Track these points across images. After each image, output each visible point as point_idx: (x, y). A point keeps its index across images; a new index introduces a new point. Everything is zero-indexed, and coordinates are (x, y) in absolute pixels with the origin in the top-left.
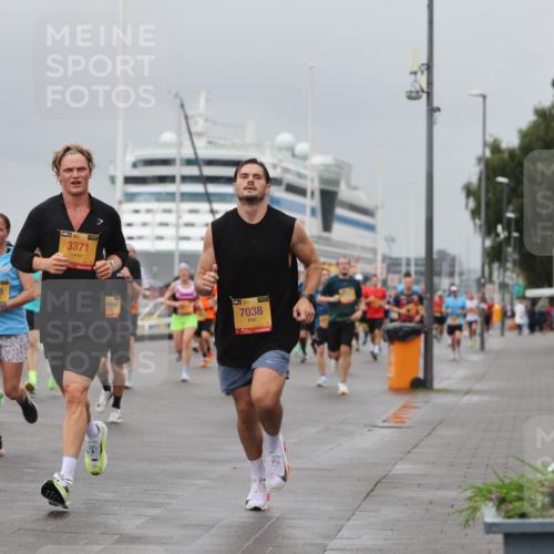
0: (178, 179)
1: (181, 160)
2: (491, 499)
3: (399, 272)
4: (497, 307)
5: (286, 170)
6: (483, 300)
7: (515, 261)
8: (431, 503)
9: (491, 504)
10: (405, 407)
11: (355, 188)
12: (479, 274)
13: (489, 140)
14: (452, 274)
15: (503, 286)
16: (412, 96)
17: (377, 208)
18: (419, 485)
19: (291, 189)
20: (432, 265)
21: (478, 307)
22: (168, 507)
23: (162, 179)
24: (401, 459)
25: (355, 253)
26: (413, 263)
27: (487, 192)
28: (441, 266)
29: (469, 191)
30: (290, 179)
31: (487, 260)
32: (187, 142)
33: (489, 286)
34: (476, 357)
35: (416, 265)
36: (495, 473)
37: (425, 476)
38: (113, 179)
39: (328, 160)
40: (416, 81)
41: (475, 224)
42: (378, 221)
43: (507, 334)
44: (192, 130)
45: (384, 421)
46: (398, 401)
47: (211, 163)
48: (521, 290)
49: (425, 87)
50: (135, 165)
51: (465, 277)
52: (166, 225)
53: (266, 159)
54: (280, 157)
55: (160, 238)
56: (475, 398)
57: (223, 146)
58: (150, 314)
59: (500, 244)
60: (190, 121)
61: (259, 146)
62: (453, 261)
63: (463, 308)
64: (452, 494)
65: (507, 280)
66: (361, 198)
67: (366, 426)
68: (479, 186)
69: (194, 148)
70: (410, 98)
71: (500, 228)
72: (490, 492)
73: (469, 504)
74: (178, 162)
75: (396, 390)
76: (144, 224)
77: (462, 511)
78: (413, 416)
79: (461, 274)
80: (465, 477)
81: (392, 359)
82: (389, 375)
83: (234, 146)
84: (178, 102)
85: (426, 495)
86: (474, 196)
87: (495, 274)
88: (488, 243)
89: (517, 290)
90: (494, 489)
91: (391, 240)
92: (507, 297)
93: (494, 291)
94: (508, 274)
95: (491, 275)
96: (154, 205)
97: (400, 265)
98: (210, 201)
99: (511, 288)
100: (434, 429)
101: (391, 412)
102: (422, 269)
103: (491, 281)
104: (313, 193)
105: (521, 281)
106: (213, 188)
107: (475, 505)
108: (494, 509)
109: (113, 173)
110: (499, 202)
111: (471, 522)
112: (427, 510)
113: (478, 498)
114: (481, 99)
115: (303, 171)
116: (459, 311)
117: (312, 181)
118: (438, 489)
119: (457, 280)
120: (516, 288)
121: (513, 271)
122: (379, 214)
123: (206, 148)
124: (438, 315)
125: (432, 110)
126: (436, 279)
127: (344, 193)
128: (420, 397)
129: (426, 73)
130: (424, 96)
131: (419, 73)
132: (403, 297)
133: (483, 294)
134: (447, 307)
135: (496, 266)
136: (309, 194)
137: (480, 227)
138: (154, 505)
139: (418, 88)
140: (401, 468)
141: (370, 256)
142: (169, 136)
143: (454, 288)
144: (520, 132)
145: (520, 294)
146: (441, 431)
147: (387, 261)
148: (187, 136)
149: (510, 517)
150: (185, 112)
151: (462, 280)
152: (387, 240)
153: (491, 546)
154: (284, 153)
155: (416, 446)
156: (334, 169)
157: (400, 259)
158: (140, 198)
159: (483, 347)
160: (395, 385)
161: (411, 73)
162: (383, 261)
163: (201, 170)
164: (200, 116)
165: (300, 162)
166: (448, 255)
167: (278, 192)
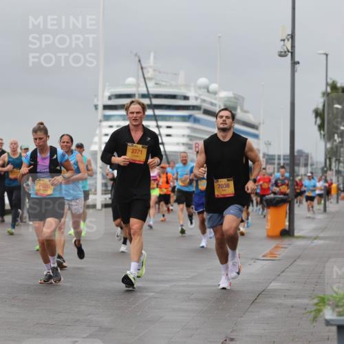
1: (139, 94)
2: (329, 305)
3: (274, 164)
4: (334, 186)
5: (204, 101)
6: (326, 181)
8: (292, 307)
9: (329, 308)
10: (277, 247)
11: (246, 112)
12: (323, 165)
13: (330, 81)
14: (306, 165)
15: (338, 172)
16: (282, 54)
17: (260, 124)
18: (285, 296)
19: (207, 112)
20: (294, 159)
24: (274, 280)
26: (282, 158)
27: (329, 114)
28: (300, 160)
29: (317, 113)
30: (206, 106)
31: (328, 156)
32: (143, 84)
33: (329, 172)
34: (320, 217)
35: (284, 159)
37: (289, 290)
38: (96, 107)
39: (230, 94)
41: (321, 134)
42: (261, 132)
43: (340, 201)
44: (146, 76)
45: (264, 256)
46: (273, 244)
47: (157, 96)
49: (290, 48)
50: (110, 98)
51: (314, 167)
53: (191, 94)
54: (200, 92)
56: (320, 242)
57: (164, 86)
59: (337, 147)
60: (145, 71)
61: (187, 86)
62: (307, 156)
63: (314, 186)
64: (306, 301)
65: (341, 169)
66: (250, 118)
67: (252, 259)
68: (323, 109)
69: (147, 87)
70: (280, 56)
71: (336, 136)
72: (329, 300)
73: (315, 308)
74: (137, 96)
75: (271, 237)
77: (311, 312)
78: (282, 253)
79: (312, 165)
80: (314, 291)
82: (267, 227)
83: (171, 86)
84: (137, 59)
85: (289, 302)
86: (320, 116)
87: (333, 165)
88: (329, 145)
90: (331, 298)
91: (268, 144)
92: (341, 179)
93: (332, 175)
94: (341, 164)
95: (330, 165)
97: (275, 159)
98: (156, 121)
99: (343, 173)
100: (294, 261)
101: (267, 251)
102: (288, 162)
103: (331, 169)
106: (158, 112)
107: (319, 308)
108: (331, 311)
109: (96, 102)
111: (317, 319)
112: (290, 311)
113: (321, 304)
114: (325, 56)
115: (214, 101)
116: (312, 188)
117: (220, 107)
118: (297, 298)
119: (309, 169)
122: (261, 128)
123: (154, 87)
124: (298, 191)
125: (294, 63)
126: (296, 168)
127: (239, 115)
128: (286, 241)
129: (290, 40)
130: (290, 54)
131: (286, 40)
132: (279, 182)
133: (326, 177)
135: (334, 159)
137: (324, 135)
139: (286, 50)
140: (274, 285)
142: (131, 80)
146: (299, 262)
147: (266, 157)
148: (143, 80)
149: (341, 316)
150: (141, 65)
151: (312, 169)
152: (266, 144)
153: (330, 334)
154: (203, 90)
155: (283, 271)
156: (233, 100)
157: (275, 156)
158: (113, 118)
159: (325, 210)
160: (271, 234)
161: (282, 40)
162: (264, 157)
163: (151, 101)
164: (151, 67)
165: (212, 95)
166: (304, 153)
167: (198, 114)
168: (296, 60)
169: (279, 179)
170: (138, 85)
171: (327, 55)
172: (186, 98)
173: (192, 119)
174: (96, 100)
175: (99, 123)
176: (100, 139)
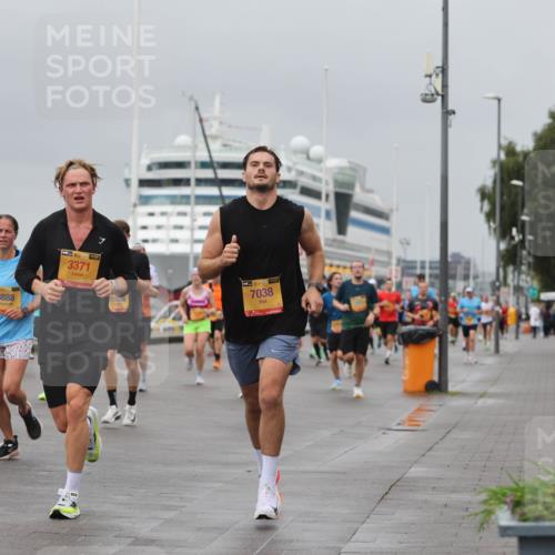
0: (193, 182)
1: (196, 163)
2: (505, 503)
3: (412, 275)
4: (512, 310)
5: (301, 173)
7: (529, 264)
8: (446, 506)
9: (505, 507)
10: (419, 410)
11: (370, 191)
12: (494, 277)
13: (504, 143)
14: (466, 277)
15: (518, 289)
16: (428, 99)
17: (392, 210)
18: (434, 488)
19: (306, 191)
20: (446, 268)
21: (493, 310)
22: (184, 509)
23: (177, 182)
24: (416, 462)
25: (370, 256)
26: (427, 265)
27: (502, 195)
28: (456, 268)
29: (484, 194)
30: (305, 181)
31: (502, 264)
32: (203, 145)
33: (503, 289)
34: (490, 361)
35: (431, 268)
36: (510, 476)
37: (439, 479)
38: (127, 182)
39: (343, 163)
40: (431, 84)
41: (490, 227)
42: (393, 223)
43: (522, 337)
44: (207, 133)
45: (399, 424)
46: (414, 404)
47: (225, 165)
48: (536, 292)
49: (439, 89)
50: (149, 168)
51: (479, 280)
52: (181, 227)
54: (295, 159)
55: (175, 241)
56: (490, 401)
57: (237, 148)
58: (165, 317)
59: (515, 246)
60: (205, 124)
62: (468, 263)
64: (466, 497)
65: (522, 284)
66: (376, 201)
67: (380, 429)
68: (494, 188)
69: (209, 151)
70: (425, 101)
71: (514, 231)
72: (504, 495)
73: (483, 507)
74: (193, 165)
75: (411, 393)
76: (159, 227)
77: (476, 514)
78: (428, 419)
79: (476, 277)
80: (480, 480)
81: (407, 362)
82: (404, 378)
84: (193, 104)
85: (442, 498)
86: (489, 199)
87: (510, 277)
88: (503, 246)
89: (532, 293)
90: (509, 493)
91: (406, 243)
92: (522, 300)
93: (509, 293)
94: (523, 277)
95: (505, 277)
96: (169, 208)
97: (415, 268)
99: (526, 292)
100: (448, 432)
101: (405, 416)
102: (437, 272)
103: (505, 283)
104: (327, 196)
105: (536, 284)
106: (227, 191)
107: (489, 508)
108: (509, 513)
109: (127, 176)
110: (514, 204)
111: (485, 526)
112: (441, 513)
113: (492, 502)
114: (496, 102)
115: (318, 174)
117: (327, 183)
118: (453, 492)
119: (471, 280)
120: (531, 291)
121: (528, 275)
122: (394, 217)
123: (220, 151)
124: (452, 316)
125: (447, 113)
126: (451, 282)
127: (359, 196)
128: (435, 401)
129: (440, 76)
130: (440, 98)
131: (434, 76)
132: (417, 303)
133: (498, 298)
134: (462, 307)
135: (510, 269)
136: (323, 197)
137: (495, 230)
138: (168, 508)
139: (433, 91)
140: (415, 471)
141: (385, 259)
142: (183, 139)
143: (469, 289)
144: (535, 134)
145: (535, 297)
146: (455, 434)
147: (402, 264)
148: (202, 139)
149: (525, 520)
150: (199, 115)
151: (476, 284)
152: (401, 243)
153: (505, 549)
154: (300, 156)
155: (430, 449)
156: (348, 172)
157: (416, 262)
158: (155, 201)
159: (497, 350)
160: (410, 388)
161: (427, 76)
162: (398, 264)
163: (216, 173)
164: (215, 118)
165: (314, 164)
166: (462, 257)
167: (293, 195)
168: (450, 107)
169: (417, 299)
170: (195, 148)
171: (499, 100)
174: (126, 171)
175: (131, 209)
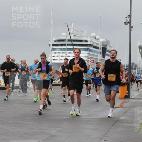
0: (66, 45)
5: (94, 42)
8: (129, 127)
10: (123, 102)
11: (111, 47)
14: (135, 69)
18: (126, 122)
19: (95, 47)
20: (130, 66)
23: (62, 45)
24: (122, 116)
26: (125, 66)
28: (133, 67)
29: (140, 48)
30: (94, 45)
37: (128, 120)
38: (49, 45)
39: (104, 40)
40: (127, 20)
44: (70, 32)
45: (118, 106)
47: (75, 41)
49: (129, 21)
50: (55, 41)
52: (63, 56)
53: (88, 40)
54: (92, 39)
57: (77, 36)
60: (69, 30)
61: (87, 36)
62: (136, 65)
69: (70, 37)
70: (125, 24)
74: (66, 40)
76: (57, 56)
78: (125, 105)
79: (138, 69)
81: (120, 90)
82: (119, 94)
83: (80, 36)
84: (67, 25)
91: (120, 60)
96: (60, 51)
100: (130, 108)
101: (119, 104)
102: (128, 67)
104: (100, 48)
106: (75, 47)
112: (128, 129)
115: (98, 43)
117: (100, 45)
118: (131, 123)
123: (73, 37)
125: (131, 27)
126: (131, 70)
127: (108, 48)
128: (127, 100)
129: (129, 18)
130: (129, 23)
136: (99, 48)
139: (127, 22)
140: (122, 118)
142: (64, 34)
146: (132, 109)
148: (69, 34)
150: (68, 28)
155: (126, 112)
156: (105, 42)
158: (56, 50)
160: (120, 97)
161: (126, 18)
163: (72, 43)
164: (72, 29)
165: (97, 40)
166: (134, 64)
167: (91, 48)
168: (132, 26)
170: (67, 36)
172: (86, 41)
173: (89, 50)
174: (49, 42)
175: (50, 51)
176: (51, 58)
